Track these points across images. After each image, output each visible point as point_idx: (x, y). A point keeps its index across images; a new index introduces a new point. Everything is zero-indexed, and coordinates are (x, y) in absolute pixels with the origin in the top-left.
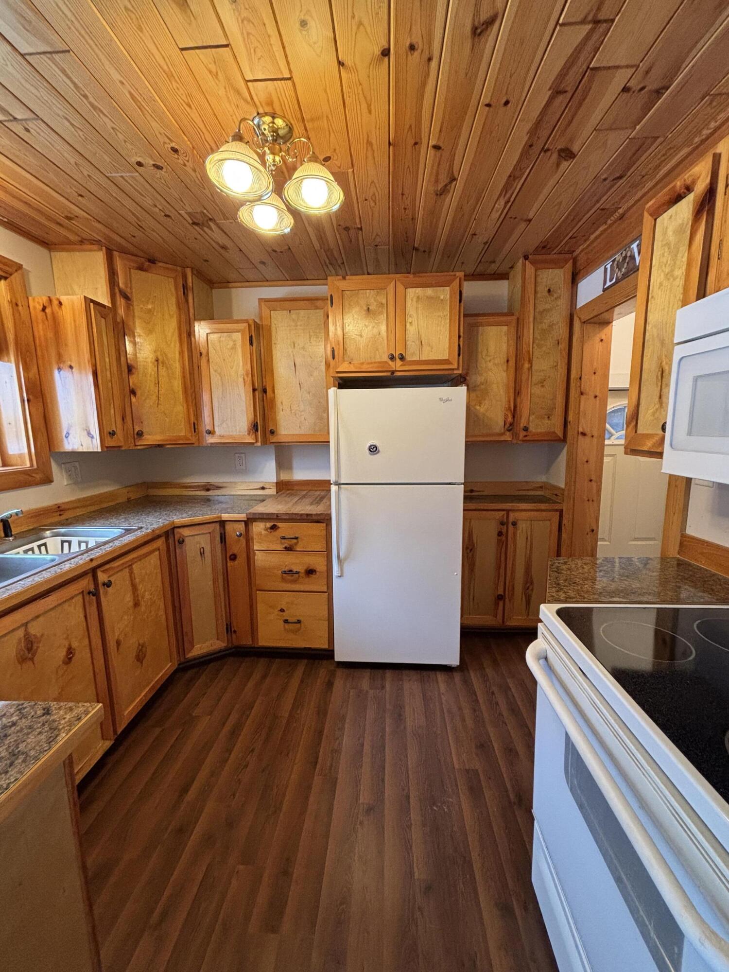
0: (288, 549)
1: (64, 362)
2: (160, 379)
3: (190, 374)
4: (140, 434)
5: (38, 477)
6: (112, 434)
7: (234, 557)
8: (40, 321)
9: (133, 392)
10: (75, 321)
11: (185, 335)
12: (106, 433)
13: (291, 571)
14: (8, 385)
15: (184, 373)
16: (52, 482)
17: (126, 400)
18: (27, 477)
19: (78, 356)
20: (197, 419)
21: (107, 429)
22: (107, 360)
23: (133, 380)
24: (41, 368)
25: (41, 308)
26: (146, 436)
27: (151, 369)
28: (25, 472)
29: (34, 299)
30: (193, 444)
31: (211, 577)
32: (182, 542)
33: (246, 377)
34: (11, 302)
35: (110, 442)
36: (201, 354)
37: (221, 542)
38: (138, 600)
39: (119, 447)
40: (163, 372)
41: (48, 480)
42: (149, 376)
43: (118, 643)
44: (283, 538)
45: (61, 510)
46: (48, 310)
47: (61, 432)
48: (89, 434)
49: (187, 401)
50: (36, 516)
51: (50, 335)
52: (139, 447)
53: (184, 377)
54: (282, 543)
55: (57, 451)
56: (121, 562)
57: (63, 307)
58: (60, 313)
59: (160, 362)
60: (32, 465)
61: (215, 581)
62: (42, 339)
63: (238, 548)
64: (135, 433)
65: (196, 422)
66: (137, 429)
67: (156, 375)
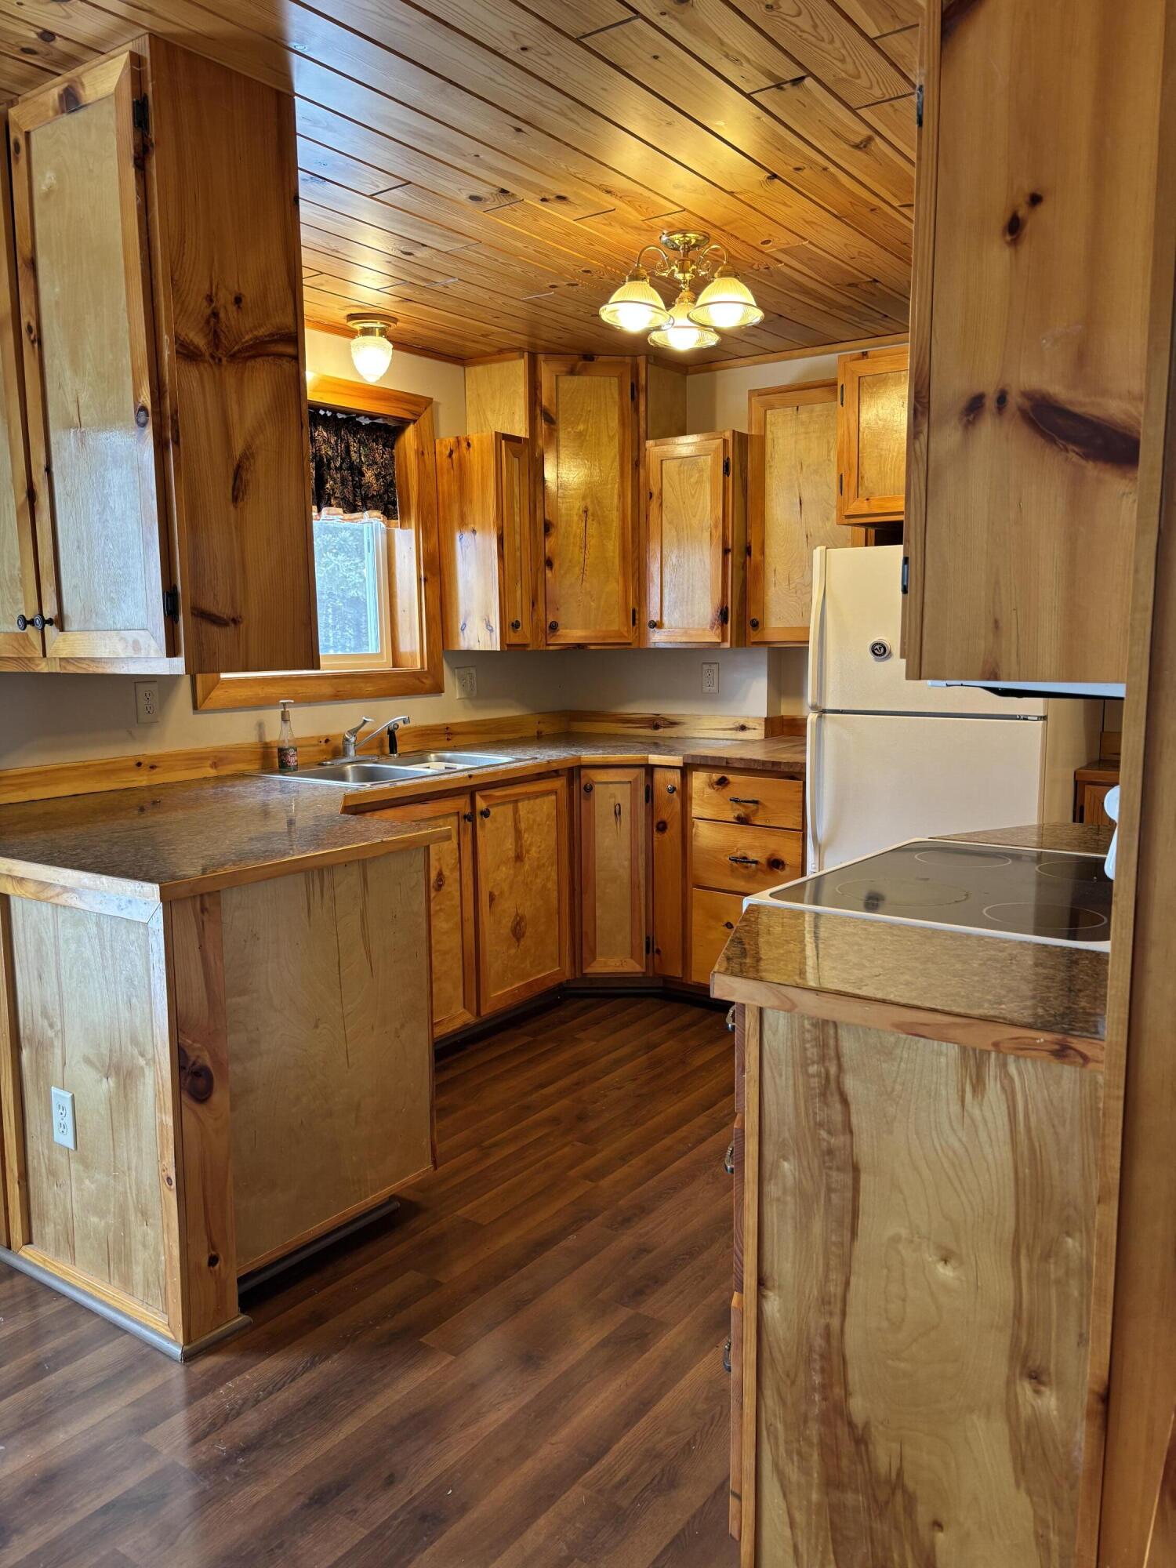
0: (742, 820)
1: (467, 525)
2: (588, 540)
3: (633, 528)
4: (554, 627)
5: (428, 682)
6: (516, 625)
7: (662, 827)
8: (445, 471)
9: (549, 563)
10: (482, 468)
11: (629, 467)
12: (509, 625)
13: (745, 858)
14: (406, 560)
15: (623, 528)
16: (443, 692)
17: (540, 575)
18: (417, 682)
19: (483, 516)
20: (639, 605)
21: (510, 619)
22: (517, 519)
23: (550, 543)
24: (442, 535)
25: (448, 452)
26: (561, 631)
27: (577, 527)
28: (414, 675)
29: (441, 443)
30: (629, 644)
31: (627, 853)
32: (589, 789)
33: (714, 531)
34: (417, 452)
35: (514, 638)
36: (651, 495)
37: (647, 801)
38: (521, 852)
39: (525, 645)
40: (592, 528)
41: (438, 689)
42: (572, 536)
43: (492, 898)
44: (736, 801)
45: (449, 734)
46: (454, 456)
47: (457, 622)
48: (488, 625)
49: (624, 575)
50: (423, 735)
51: (455, 488)
52: (551, 648)
53: (623, 535)
54: (734, 810)
55: (450, 649)
56: (504, 793)
57: (471, 449)
58: (467, 456)
59: (589, 513)
60: (422, 667)
61: (633, 860)
62: (446, 495)
63: (669, 811)
64: (549, 623)
65: (637, 609)
66: (550, 619)
67: (583, 534)
